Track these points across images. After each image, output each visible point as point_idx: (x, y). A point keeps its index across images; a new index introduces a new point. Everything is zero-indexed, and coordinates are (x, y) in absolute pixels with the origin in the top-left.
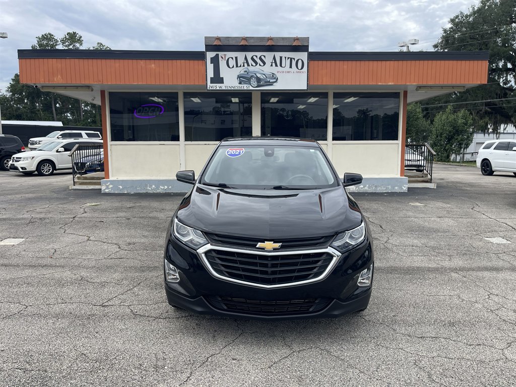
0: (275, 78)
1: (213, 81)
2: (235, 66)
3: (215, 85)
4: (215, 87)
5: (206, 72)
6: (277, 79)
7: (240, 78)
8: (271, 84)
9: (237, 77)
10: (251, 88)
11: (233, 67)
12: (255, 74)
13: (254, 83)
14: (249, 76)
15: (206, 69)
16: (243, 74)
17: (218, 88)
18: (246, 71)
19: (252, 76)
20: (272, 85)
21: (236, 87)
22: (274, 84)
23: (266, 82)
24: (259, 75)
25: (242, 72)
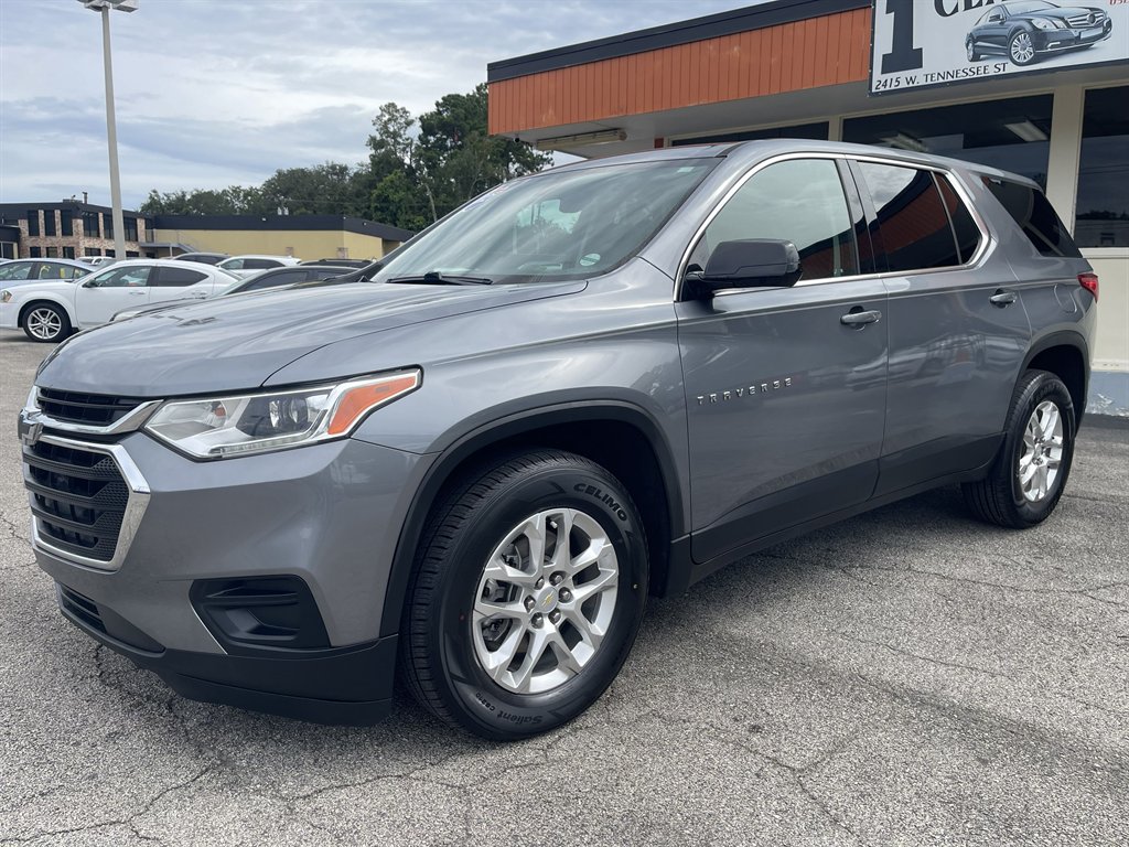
0: (1099, 25)
1: (890, 64)
2: (962, 6)
3: (894, 75)
4: (894, 83)
5: (873, 42)
6: (1109, 24)
7: (975, 41)
8: (1085, 46)
9: (965, 42)
10: (1011, 68)
11: (956, 10)
12: (1029, 21)
13: (1022, 49)
14: (1006, 32)
15: (873, 33)
16: (986, 28)
17: (903, 85)
18: (997, 17)
19: (1017, 29)
20: (1086, 48)
21: (961, 74)
22: (1096, 44)
23: (1064, 43)
24: (1040, 23)
25: (985, 22)
